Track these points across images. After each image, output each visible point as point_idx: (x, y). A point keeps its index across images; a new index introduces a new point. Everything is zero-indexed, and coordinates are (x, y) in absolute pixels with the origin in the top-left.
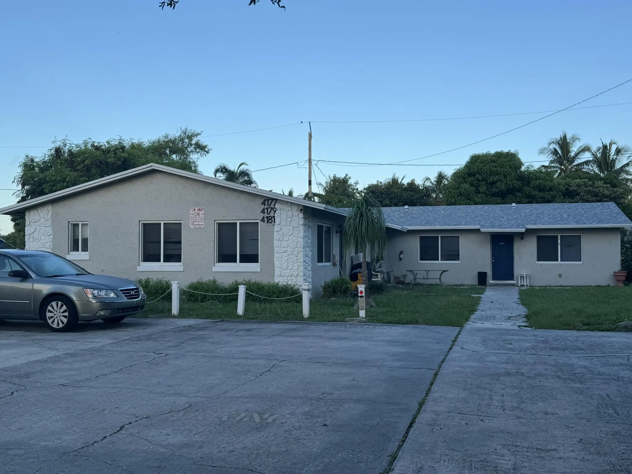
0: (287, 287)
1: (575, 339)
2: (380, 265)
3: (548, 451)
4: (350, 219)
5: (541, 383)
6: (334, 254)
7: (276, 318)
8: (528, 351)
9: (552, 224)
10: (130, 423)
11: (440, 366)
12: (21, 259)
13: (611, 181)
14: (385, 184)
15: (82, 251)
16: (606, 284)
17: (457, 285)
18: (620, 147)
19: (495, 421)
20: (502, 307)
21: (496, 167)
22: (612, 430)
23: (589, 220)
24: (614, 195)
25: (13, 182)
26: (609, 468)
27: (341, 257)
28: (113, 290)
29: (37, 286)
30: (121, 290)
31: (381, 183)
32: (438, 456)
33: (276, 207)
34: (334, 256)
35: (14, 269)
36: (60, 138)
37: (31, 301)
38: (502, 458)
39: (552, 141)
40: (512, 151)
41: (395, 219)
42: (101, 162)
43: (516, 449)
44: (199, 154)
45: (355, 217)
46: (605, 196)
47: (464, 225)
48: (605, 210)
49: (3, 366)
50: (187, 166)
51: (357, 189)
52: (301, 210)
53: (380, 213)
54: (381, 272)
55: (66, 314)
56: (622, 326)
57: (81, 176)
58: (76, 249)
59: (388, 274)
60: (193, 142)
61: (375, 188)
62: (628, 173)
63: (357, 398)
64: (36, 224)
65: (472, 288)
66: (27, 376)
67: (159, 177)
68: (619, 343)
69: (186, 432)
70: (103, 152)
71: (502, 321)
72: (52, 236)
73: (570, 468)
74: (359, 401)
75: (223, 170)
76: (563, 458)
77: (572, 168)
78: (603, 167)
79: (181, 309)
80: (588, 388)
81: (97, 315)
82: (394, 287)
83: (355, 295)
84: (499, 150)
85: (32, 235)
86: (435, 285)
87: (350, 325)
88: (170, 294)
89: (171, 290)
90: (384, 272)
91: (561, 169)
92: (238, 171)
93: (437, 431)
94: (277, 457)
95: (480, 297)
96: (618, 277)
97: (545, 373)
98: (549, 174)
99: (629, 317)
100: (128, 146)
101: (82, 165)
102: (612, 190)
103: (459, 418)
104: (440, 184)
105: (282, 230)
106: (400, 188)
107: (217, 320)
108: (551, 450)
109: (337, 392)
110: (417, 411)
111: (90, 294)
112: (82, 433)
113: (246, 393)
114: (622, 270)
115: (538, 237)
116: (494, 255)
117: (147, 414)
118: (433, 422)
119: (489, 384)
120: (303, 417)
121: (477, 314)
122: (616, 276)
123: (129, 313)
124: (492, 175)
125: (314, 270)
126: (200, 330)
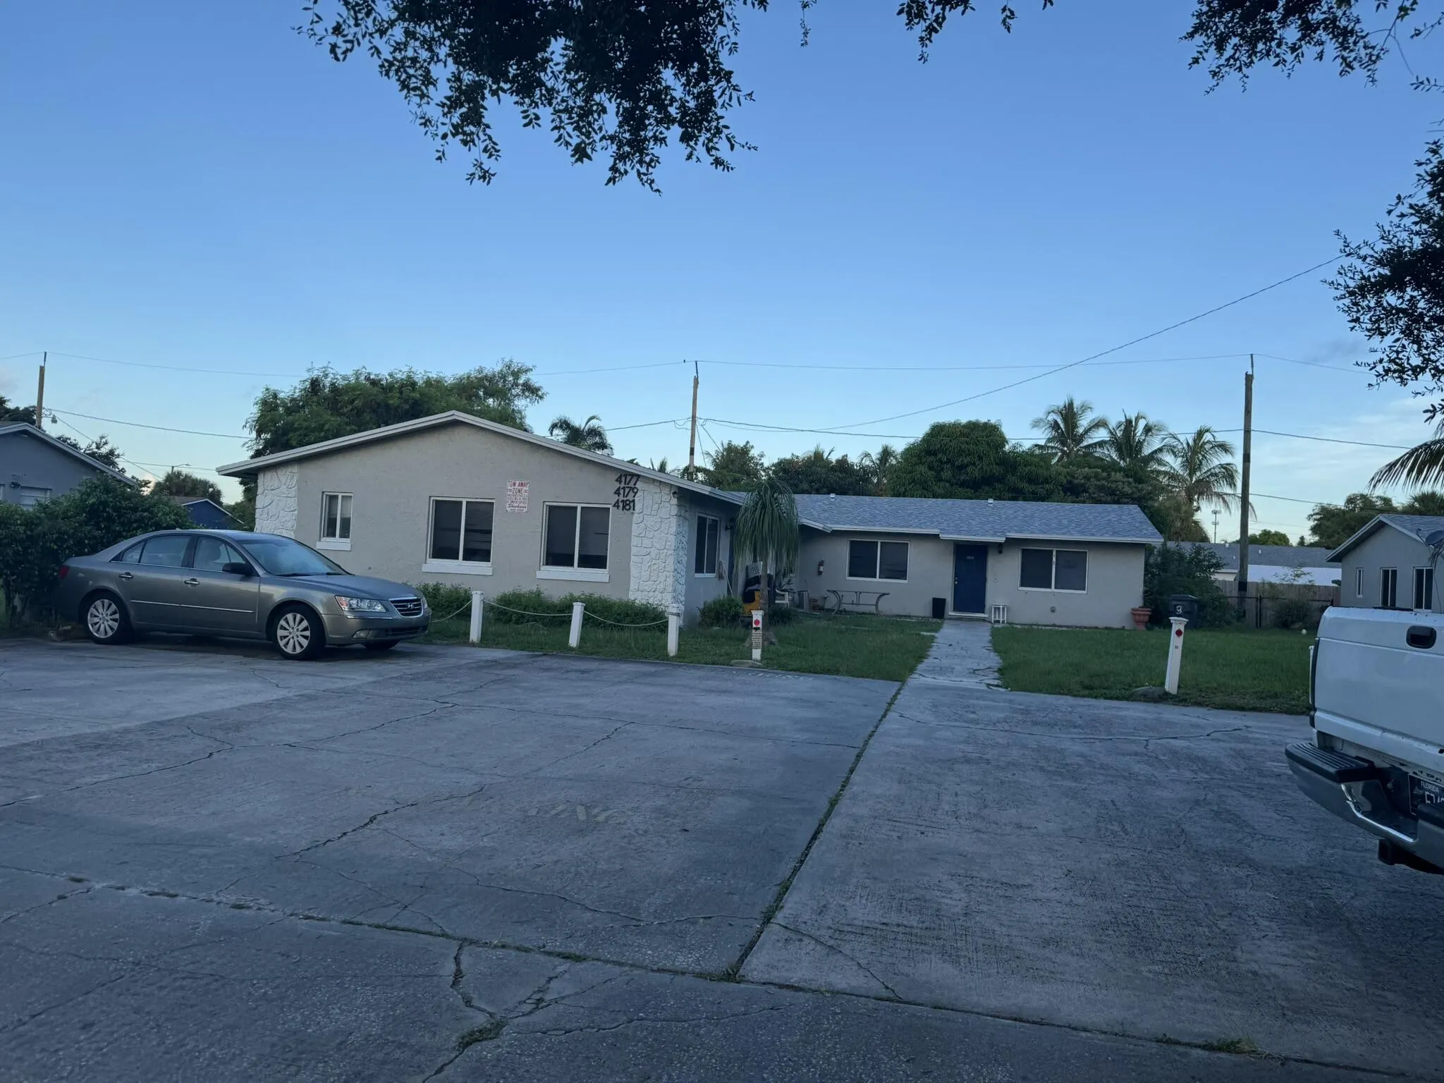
0: (647, 608)
1: (1070, 709)
2: (789, 581)
3: (1018, 887)
4: (746, 510)
5: (1015, 778)
6: (720, 562)
7: (627, 654)
8: (998, 725)
9: (1045, 533)
10: (386, 812)
11: (866, 743)
12: (244, 546)
13: (1135, 474)
14: (804, 459)
15: (340, 537)
16: (1119, 626)
17: (900, 616)
18: (1150, 423)
19: (942, 835)
20: (964, 653)
21: (967, 443)
22: (1116, 857)
23: (1100, 530)
24: (1138, 494)
25: (245, 426)
26: (1108, 919)
27: (731, 566)
28: (380, 600)
29: (266, 589)
30: (393, 602)
31: (797, 457)
32: (852, 889)
33: (637, 486)
34: (720, 563)
35: (233, 561)
37: (255, 610)
38: (949, 896)
39: (1052, 409)
40: (993, 421)
41: (814, 513)
42: (378, 404)
43: (971, 882)
44: (528, 400)
45: (753, 509)
46: (1126, 495)
47: (917, 527)
48: (1124, 517)
49: (202, 711)
50: (509, 417)
51: (762, 464)
52: (674, 493)
53: (792, 501)
55: (308, 633)
56: (1140, 693)
57: (347, 424)
58: (331, 533)
59: (800, 593)
60: (521, 381)
61: (789, 464)
62: (1160, 462)
63: (738, 788)
64: (273, 492)
65: (922, 623)
66: (237, 728)
67: (463, 431)
68: (1134, 720)
69: (469, 832)
70: (383, 388)
71: (964, 676)
72: (296, 512)
73: (1050, 917)
74: (740, 793)
75: (564, 425)
76: (1041, 900)
77: (1078, 450)
78: (1125, 452)
79: (484, 633)
80: (1085, 789)
81: (355, 637)
82: (806, 615)
83: (748, 625)
84: (973, 419)
85: (265, 509)
86: (870, 614)
87: (737, 670)
88: (469, 609)
89: (471, 603)
90: (796, 590)
91: (1062, 451)
92: (586, 429)
93: (854, 847)
94: (607, 878)
95: (933, 636)
96: (1137, 617)
97: (1021, 761)
98: (1045, 459)
99: (1151, 679)
100: (421, 382)
101: (350, 407)
102: (1136, 487)
103: (889, 827)
104: (885, 464)
105: (645, 522)
106: (825, 467)
107: (536, 653)
108: (1024, 886)
109: (707, 777)
110: (826, 813)
111: (345, 605)
112: (310, 825)
113: (570, 772)
114: (1145, 605)
115: (1024, 551)
116: (958, 574)
117: (413, 800)
118: (849, 833)
119: (938, 775)
120: (653, 815)
121: (928, 662)
122: (1134, 615)
123: (405, 636)
124: (961, 455)
125: (689, 584)
126: (509, 667)
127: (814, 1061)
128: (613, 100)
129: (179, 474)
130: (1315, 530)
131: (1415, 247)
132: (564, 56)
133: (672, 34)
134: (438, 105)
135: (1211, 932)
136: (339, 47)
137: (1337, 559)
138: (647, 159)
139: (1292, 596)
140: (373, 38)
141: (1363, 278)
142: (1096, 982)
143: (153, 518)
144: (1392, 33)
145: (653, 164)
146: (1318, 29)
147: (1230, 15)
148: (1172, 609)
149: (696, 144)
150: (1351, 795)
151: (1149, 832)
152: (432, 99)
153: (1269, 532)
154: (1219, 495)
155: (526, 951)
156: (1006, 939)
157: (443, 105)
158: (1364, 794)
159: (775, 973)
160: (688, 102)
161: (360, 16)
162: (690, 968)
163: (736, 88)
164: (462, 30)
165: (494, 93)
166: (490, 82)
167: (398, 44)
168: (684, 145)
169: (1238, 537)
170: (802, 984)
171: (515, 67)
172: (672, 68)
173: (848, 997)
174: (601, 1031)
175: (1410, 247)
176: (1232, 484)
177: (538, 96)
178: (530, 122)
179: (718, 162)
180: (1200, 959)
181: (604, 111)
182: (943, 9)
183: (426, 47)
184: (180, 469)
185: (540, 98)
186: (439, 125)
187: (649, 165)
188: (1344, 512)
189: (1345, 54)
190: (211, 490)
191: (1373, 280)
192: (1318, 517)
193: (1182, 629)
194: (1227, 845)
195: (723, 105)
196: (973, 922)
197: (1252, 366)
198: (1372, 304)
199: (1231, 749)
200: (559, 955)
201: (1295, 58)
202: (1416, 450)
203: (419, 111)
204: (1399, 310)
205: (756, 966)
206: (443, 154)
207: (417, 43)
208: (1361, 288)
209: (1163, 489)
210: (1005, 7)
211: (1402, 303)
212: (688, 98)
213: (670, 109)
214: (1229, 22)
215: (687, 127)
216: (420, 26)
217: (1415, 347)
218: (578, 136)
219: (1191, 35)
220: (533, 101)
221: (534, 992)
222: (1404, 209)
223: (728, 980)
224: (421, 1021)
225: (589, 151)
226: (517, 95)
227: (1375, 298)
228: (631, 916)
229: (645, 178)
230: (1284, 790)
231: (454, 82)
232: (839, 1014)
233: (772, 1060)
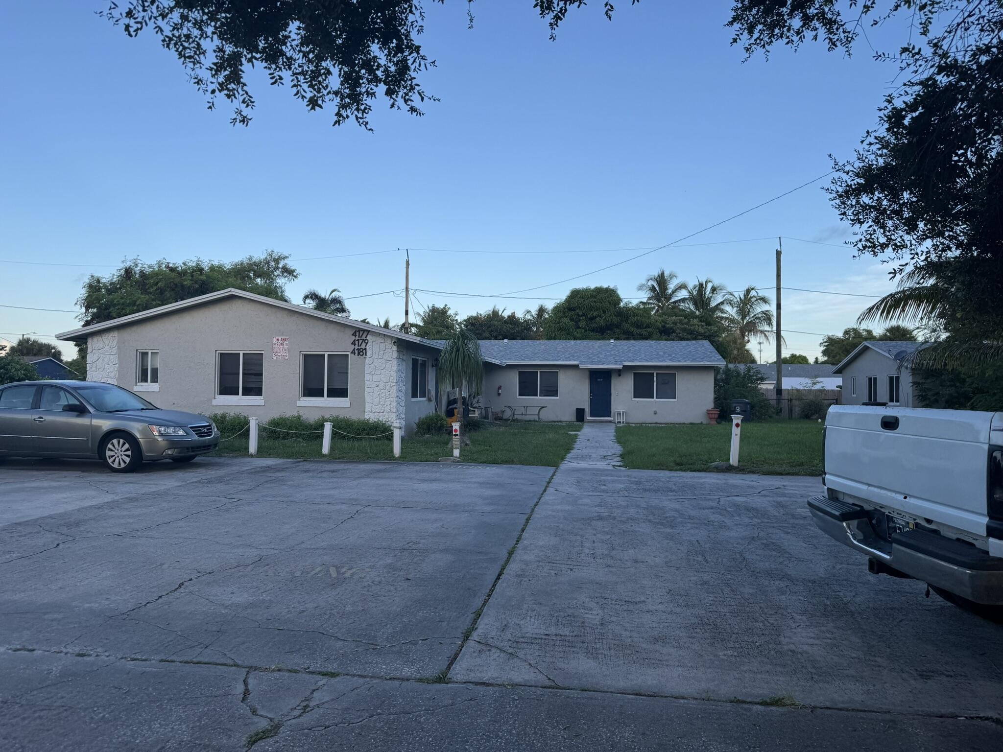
0: (378, 423)
1: (668, 479)
2: (478, 401)
3: (636, 603)
4: (445, 353)
5: (633, 528)
6: (429, 390)
7: (365, 458)
8: (621, 492)
9: (648, 361)
10: (191, 580)
11: (533, 510)
12: (78, 391)
13: (706, 319)
14: (485, 316)
15: (151, 382)
16: (699, 422)
17: (555, 422)
18: (715, 285)
19: (585, 571)
20: (598, 445)
21: (595, 302)
22: (701, 579)
23: (684, 358)
24: (708, 333)
25: (76, 304)
26: (697, 621)
27: (437, 392)
28: (181, 426)
29: (96, 422)
30: (191, 428)
31: (481, 315)
32: (525, 612)
33: (367, 338)
35: (71, 403)
36: (130, 258)
37: (89, 438)
38: (590, 612)
39: (651, 277)
40: (611, 287)
41: (494, 353)
42: (176, 285)
43: (605, 602)
44: (286, 279)
45: (450, 352)
46: (700, 334)
47: (563, 360)
48: (699, 349)
49: (52, 513)
50: (273, 292)
51: (457, 320)
52: (395, 342)
53: (477, 347)
54: (479, 408)
55: (129, 453)
56: (713, 466)
57: (153, 300)
58: (144, 379)
59: (486, 409)
60: (280, 266)
61: (475, 319)
62: (722, 311)
63: (444, 548)
64: (99, 351)
65: (570, 426)
66: (78, 524)
67: (238, 303)
68: (710, 485)
69: (253, 590)
70: (179, 273)
71: (598, 461)
72: (117, 365)
73: (658, 623)
74: (446, 551)
75: (313, 296)
76: (651, 611)
77: (669, 305)
78: (699, 305)
79: (259, 447)
80: (679, 534)
81: (164, 454)
82: (490, 423)
83: (450, 432)
84: (598, 286)
85: (94, 364)
86: (534, 421)
87: (443, 464)
88: (248, 430)
89: (249, 426)
90: (482, 407)
91: (659, 306)
92: (330, 298)
93: (525, 583)
94: (352, 617)
95: (577, 434)
96: (711, 415)
97: (636, 516)
98: (647, 311)
99: (721, 457)
100: (207, 268)
101: (155, 288)
102: (707, 329)
103: (548, 568)
104: (541, 318)
105: (374, 363)
106: (500, 321)
107: (299, 460)
108: (639, 602)
109: (422, 541)
110: (506, 560)
111: (155, 431)
112: (134, 592)
113: (324, 543)
114: (715, 407)
115: (635, 374)
116: (592, 391)
117: (211, 569)
118: (522, 573)
119: (581, 529)
120: (385, 570)
121: (574, 453)
122: (708, 414)
123: (201, 452)
124: (592, 310)
125: (408, 406)
126: (279, 471)
127: (500, 734)
128: (336, 65)
129: (28, 340)
130: (825, 353)
131: (880, 164)
132: (298, 34)
133: (377, 18)
134: (207, 69)
135: (764, 625)
136: (131, 27)
137: (839, 372)
138: (362, 107)
139: (811, 397)
140: (157, 20)
141: (847, 186)
142: (689, 665)
143: (8, 374)
144: (859, 23)
145: (366, 111)
146: (813, 19)
147: (756, 10)
148: (733, 409)
149: (397, 97)
150: (850, 529)
151: (722, 560)
152: (203, 65)
153: (796, 355)
154: (762, 332)
155: (295, 672)
156: (629, 640)
157: (211, 69)
158: (858, 528)
159: (473, 675)
160: (390, 67)
161: (146, 4)
162: (413, 676)
163: (423, 58)
164: (223, 15)
165: (250, 61)
166: (245, 53)
167: (176, 24)
168: (389, 98)
169: (775, 360)
170: (491, 681)
171: (263, 42)
172: (378, 43)
173: (523, 688)
174: (351, 725)
175: (876, 165)
176: (770, 323)
177: (281, 63)
178: (276, 81)
179: (413, 109)
180: (757, 644)
181: (329, 73)
182: (565, 4)
183: (197, 27)
184: (28, 336)
185: (283, 64)
186: (209, 83)
187: (364, 111)
188: (842, 340)
189: (831, 36)
190: (53, 351)
191: (853, 187)
192: (826, 344)
193: (740, 423)
194: (773, 566)
195: (415, 69)
196: (607, 630)
197: (780, 245)
198: (854, 203)
199: (774, 501)
200: (319, 673)
201: (799, 39)
202: (886, 298)
203: (193, 73)
204: (871, 207)
205: (459, 671)
206: (213, 104)
207: (190, 24)
208: (846, 192)
209: (725, 328)
210: (607, 2)
211: (872, 202)
212: (390, 65)
213: (377, 72)
214: (756, 15)
215: (389, 85)
216: (192, 12)
217: (882, 231)
218: (311, 92)
219: (731, 23)
220: (277, 67)
221: (302, 701)
222: (872, 140)
223: (440, 683)
224: (220, 728)
225: (320, 102)
226: (266, 62)
227: (856, 199)
228: (371, 642)
229: (361, 121)
230: (809, 527)
231: (219, 52)
232: (517, 700)
233: (471, 736)
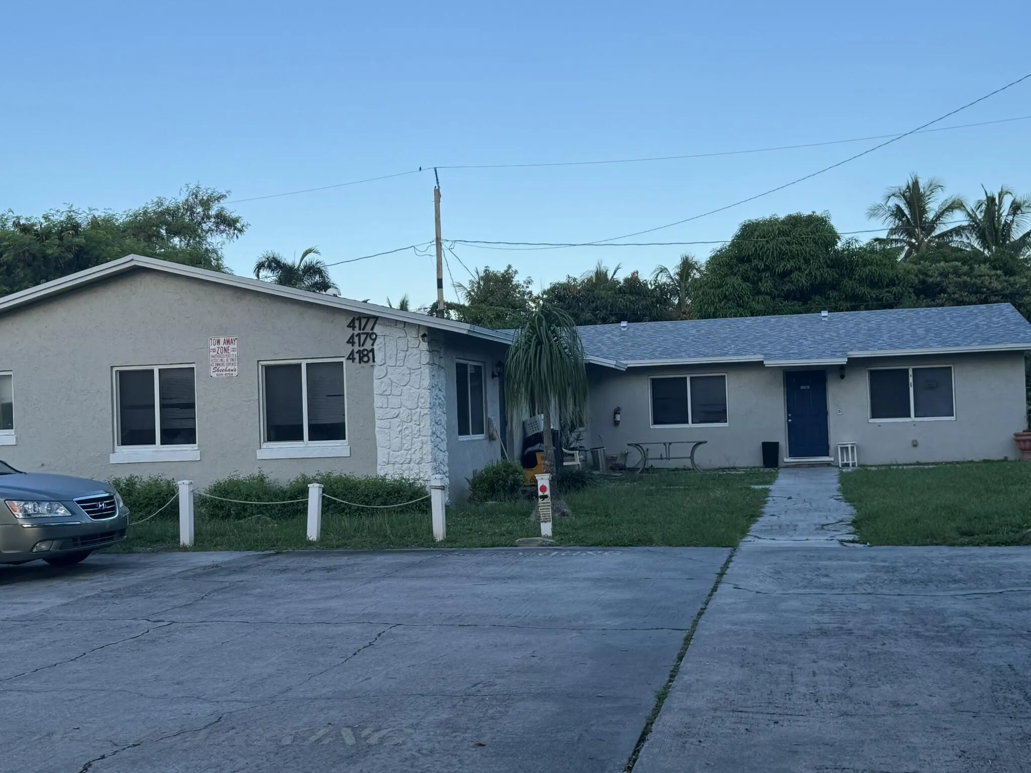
0: (401, 483)
1: (947, 561)
2: (579, 436)
4: (517, 349)
5: (885, 648)
6: (489, 419)
7: (383, 544)
8: (858, 587)
9: (896, 348)
10: (103, 757)
11: (696, 623)
13: (1005, 264)
14: (583, 281)
15: (2, 428)
16: (1001, 457)
17: (723, 469)
18: (1018, 200)
19: (802, 724)
20: (808, 506)
21: (788, 243)
22: (1020, 731)
23: (965, 338)
24: (1010, 288)
27: (504, 423)
28: (62, 501)
30: (79, 502)
31: (575, 280)
33: (375, 331)
34: (489, 421)
39: (892, 192)
40: (819, 213)
41: (603, 347)
42: (34, 256)
44: (224, 235)
45: (526, 346)
46: (995, 292)
47: (733, 354)
48: (994, 319)
50: (201, 257)
51: (530, 293)
52: (424, 336)
53: (574, 336)
54: (581, 449)
59: (594, 451)
60: (213, 212)
61: (564, 289)
63: (539, 691)
65: (751, 474)
67: (147, 280)
70: (37, 235)
71: (810, 534)
74: (544, 696)
75: (273, 263)
77: (930, 241)
78: (989, 238)
79: (198, 534)
80: (973, 654)
81: (35, 550)
82: (605, 477)
83: (532, 495)
84: (793, 212)
86: (684, 469)
87: (523, 551)
88: (175, 506)
89: (178, 497)
90: (587, 448)
91: (911, 245)
92: (302, 266)
93: (693, 747)
95: (767, 489)
96: (1022, 443)
97: (891, 627)
98: (888, 254)
100: (85, 223)
102: (1006, 281)
103: (733, 720)
104: (687, 279)
105: (389, 376)
106: (611, 289)
107: (267, 552)
109: (498, 681)
110: (654, 710)
111: (18, 510)
113: (327, 689)
114: (1030, 429)
115: (871, 373)
116: (791, 409)
117: (135, 739)
118: (685, 730)
119: (787, 652)
120: (438, 732)
121: (763, 521)
122: (1018, 441)
123: (98, 545)
124: (783, 259)
125: (451, 450)
126: (235, 572)
